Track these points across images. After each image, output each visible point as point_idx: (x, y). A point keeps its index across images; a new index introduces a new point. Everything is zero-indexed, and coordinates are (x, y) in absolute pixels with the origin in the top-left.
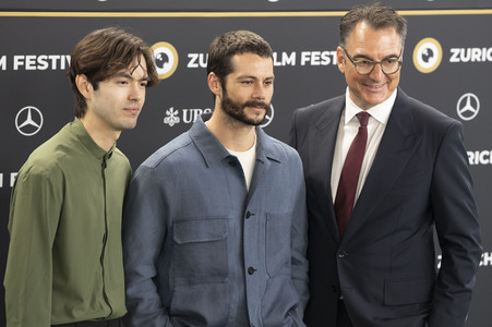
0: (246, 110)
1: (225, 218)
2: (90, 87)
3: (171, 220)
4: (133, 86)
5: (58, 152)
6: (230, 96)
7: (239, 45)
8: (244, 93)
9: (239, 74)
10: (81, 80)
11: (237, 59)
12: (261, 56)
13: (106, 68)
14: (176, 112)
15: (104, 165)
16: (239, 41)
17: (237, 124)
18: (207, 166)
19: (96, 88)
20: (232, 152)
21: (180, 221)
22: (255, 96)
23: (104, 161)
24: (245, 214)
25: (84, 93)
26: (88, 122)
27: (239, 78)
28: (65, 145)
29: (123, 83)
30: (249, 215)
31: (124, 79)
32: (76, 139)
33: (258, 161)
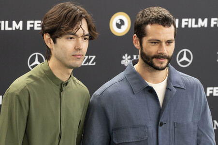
0: (154, 60)
1: (145, 127)
2: (52, 41)
3: (111, 129)
4: (78, 41)
5: (29, 79)
6: (144, 51)
7: (151, 18)
8: (153, 50)
9: (150, 38)
10: (47, 37)
11: (149, 27)
12: (164, 26)
13: (60, 29)
14: (129, 57)
15: (61, 90)
16: (151, 15)
17: (150, 68)
18: (134, 93)
19: (55, 42)
20: (150, 84)
21: (117, 129)
22: (159, 52)
23: (62, 87)
24: (159, 124)
25: (49, 45)
26: (52, 63)
27: (149, 40)
28: (35, 75)
29: (71, 38)
30: (162, 124)
31: (72, 36)
32: (43, 72)
33: (168, 89)
